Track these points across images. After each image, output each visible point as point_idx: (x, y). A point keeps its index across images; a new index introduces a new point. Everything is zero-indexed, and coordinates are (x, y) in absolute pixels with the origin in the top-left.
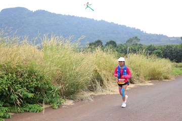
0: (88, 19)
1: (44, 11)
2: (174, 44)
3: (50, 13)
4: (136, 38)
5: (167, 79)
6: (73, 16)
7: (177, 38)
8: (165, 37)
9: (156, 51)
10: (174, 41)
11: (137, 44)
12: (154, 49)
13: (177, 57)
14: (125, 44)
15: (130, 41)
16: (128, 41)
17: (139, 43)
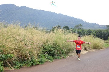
0: (52, 12)
1: (25, 7)
2: (102, 29)
3: (29, 8)
4: (80, 25)
5: (102, 49)
6: (43, 11)
7: (104, 26)
8: (97, 25)
9: (93, 33)
10: (102, 28)
11: (81, 29)
12: (91, 32)
13: (104, 37)
14: (74, 28)
15: (77, 26)
16: (76, 27)
17: (82, 28)
